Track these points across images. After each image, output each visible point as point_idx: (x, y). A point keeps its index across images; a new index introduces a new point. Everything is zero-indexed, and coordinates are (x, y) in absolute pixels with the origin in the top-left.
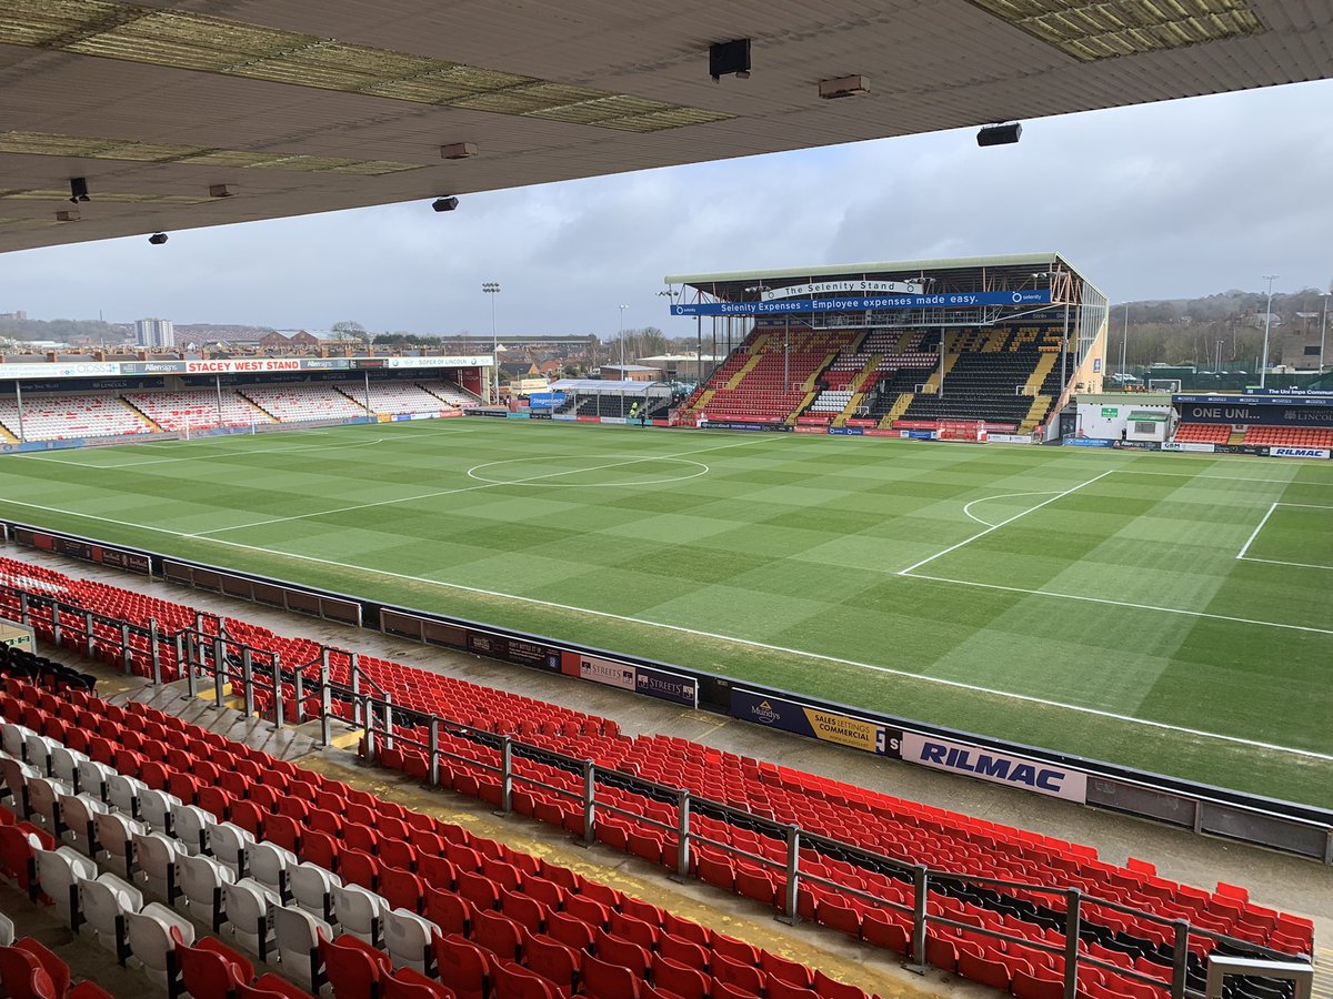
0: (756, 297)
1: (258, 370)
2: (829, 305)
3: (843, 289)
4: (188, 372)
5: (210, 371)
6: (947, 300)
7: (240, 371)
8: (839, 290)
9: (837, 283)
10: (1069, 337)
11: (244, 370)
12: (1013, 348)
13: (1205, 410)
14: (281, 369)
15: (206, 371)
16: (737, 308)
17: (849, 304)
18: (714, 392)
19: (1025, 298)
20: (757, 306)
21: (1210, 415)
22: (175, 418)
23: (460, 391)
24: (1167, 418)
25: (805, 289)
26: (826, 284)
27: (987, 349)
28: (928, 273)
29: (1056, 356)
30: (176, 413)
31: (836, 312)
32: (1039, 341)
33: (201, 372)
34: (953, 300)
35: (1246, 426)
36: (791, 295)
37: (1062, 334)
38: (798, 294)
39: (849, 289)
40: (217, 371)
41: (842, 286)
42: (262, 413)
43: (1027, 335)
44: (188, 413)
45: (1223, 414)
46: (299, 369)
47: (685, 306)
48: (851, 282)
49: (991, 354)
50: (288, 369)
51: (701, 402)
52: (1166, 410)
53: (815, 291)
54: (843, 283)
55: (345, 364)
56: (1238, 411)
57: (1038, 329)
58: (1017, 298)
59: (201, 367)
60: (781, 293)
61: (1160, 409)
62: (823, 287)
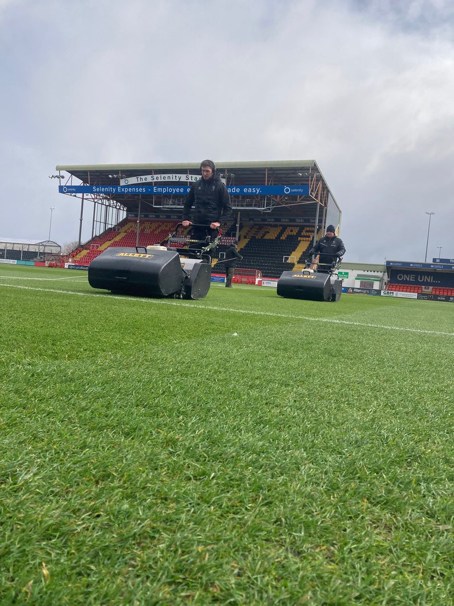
0: (116, 183)
2: (164, 190)
3: (174, 180)
6: (242, 190)
8: (171, 180)
9: (171, 175)
10: (317, 233)
12: (283, 237)
13: (405, 276)
16: (103, 190)
17: (178, 190)
18: (88, 251)
19: (293, 191)
20: (117, 190)
21: (408, 280)
24: (381, 280)
25: (149, 179)
26: (163, 176)
27: (267, 237)
28: (231, 170)
29: (309, 242)
31: (168, 196)
32: (299, 234)
34: (245, 190)
35: (431, 288)
36: (139, 182)
37: (313, 232)
38: (144, 181)
39: (178, 180)
41: (173, 178)
43: (292, 231)
45: (416, 278)
47: (68, 187)
48: (180, 175)
49: (269, 240)
51: (78, 256)
52: (380, 274)
53: (155, 180)
54: (174, 175)
56: (426, 277)
57: (298, 228)
58: (287, 190)
60: (133, 180)
61: (376, 274)
62: (161, 178)
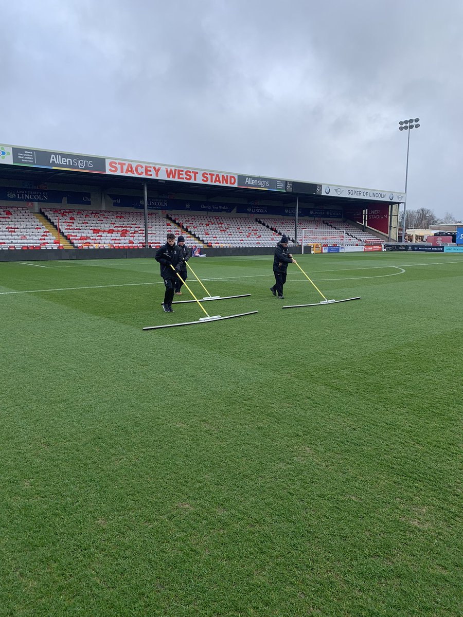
1: (192, 181)
4: (108, 172)
5: (136, 175)
7: (171, 179)
11: (176, 179)
14: (217, 184)
15: (129, 174)
22: (95, 236)
23: (364, 229)
30: (96, 231)
33: (124, 174)
40: (144, 176)
42: (193, 238)
44: (111, 231)
46: (236, 185)
50: (225, 184)
55: (282, 185)
59: (125, 168)
